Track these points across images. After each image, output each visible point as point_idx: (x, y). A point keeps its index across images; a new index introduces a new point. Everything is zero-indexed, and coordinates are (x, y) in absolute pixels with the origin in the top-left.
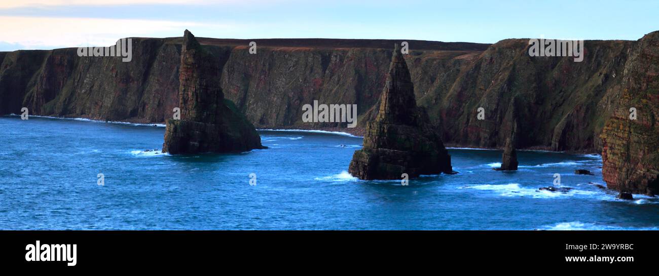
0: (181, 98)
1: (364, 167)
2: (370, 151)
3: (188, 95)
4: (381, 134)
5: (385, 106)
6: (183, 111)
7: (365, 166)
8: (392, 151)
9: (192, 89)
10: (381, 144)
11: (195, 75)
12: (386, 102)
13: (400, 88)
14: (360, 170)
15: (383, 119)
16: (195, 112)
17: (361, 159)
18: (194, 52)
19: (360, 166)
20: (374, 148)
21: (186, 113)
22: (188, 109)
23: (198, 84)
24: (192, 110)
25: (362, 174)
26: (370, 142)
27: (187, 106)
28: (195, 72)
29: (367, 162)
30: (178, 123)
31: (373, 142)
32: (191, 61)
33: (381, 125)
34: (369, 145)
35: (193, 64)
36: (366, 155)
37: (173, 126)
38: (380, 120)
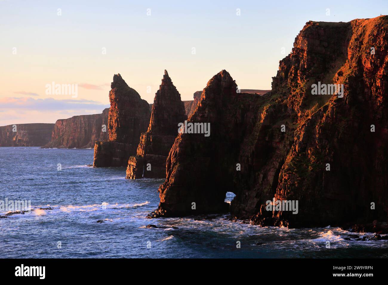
0: (109, 124)
1: (134, 170)
2: (140, 156)
3: (113, 122)
4: (148, 142)
5: (152, 120)
6: (110, 134)
7: (134, 168)
8: (157, 156)
9: (115, 117)
10: (148, 151)
11: (116, 107)
12: (152, 117)
13: (164, 105)
14: (132, 172)
15: (150, 131)
16: (116, 135)
17: (132, 163)
18: (116, 90)
19: (131, 168)
20: (143, 154)
21: (112, 136)
22: (112, 133)
23: (118, 114)
24: (114, 134)
25: (132, 175)
26: (140, 149)
27: (112, 131)
28: (117, 105)
29: (135, 165)
30: (101, 143)
31: (142, 149)
32: (113, 97)
33: (148, 135)
34: (140, 151)
35: (115, 99)
36: (135, 159)
37: (97, 146)
38: (148, 131)
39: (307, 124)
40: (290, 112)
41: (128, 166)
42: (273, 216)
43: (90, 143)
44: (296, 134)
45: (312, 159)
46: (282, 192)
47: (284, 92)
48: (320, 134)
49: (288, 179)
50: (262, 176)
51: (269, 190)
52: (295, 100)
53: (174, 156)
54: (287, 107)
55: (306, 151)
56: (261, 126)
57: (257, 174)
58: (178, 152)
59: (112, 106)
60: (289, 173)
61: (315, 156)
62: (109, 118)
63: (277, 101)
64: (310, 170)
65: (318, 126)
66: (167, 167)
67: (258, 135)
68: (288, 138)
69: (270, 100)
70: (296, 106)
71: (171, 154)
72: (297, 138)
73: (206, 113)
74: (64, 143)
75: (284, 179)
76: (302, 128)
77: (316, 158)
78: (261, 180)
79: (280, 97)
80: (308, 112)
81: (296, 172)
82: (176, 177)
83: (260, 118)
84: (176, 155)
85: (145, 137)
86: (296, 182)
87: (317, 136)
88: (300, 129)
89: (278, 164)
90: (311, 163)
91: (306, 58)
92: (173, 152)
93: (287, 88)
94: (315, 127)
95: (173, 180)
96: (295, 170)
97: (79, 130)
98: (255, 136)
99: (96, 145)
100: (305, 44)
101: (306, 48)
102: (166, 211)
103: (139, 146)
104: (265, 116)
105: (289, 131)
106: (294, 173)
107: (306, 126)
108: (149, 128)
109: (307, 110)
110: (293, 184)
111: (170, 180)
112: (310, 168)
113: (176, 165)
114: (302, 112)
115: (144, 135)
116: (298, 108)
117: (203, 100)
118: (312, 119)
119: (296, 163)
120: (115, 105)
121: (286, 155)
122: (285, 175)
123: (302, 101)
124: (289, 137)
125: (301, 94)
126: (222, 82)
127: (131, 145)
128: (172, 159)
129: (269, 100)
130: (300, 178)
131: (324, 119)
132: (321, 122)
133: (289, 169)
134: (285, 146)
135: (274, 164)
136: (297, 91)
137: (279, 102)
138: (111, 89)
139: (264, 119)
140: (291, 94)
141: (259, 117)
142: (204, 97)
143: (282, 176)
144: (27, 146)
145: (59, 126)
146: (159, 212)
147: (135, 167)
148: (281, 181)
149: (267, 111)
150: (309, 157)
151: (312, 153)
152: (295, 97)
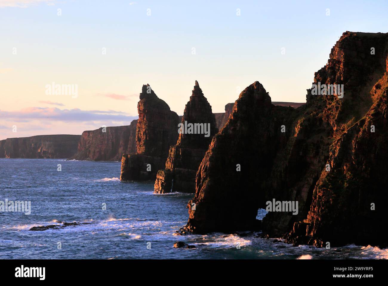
0: (137, 137)
1: (162, 184)
2: (169, 170)
3: (141, 134)
4: (177, 155)
6: (138, 147)
7: (162, 183)
8: (186, 170)
9: (144, 130)
10: (177, 164)
11: (145, 119)
13: (194, 117)
14: (160, 186)
15: (180, 144)
16: (144, 147)
17: (161, 177)
18: (145, 100)
19: (159, 183)
20: (172, 168)
21: (140, 149)
22: (140, 146)
23: (146, 126)
24: (142, 146)
25: (160, 189)
26: (169, 163)
27: (141, 144)
28: (145, 116)
29: (163, 179)
30: (129, 156)
31: (171, 162)
32: (142, 108)
33: (177, 148)
34: (169, 165)
35: (144, 110)
36: (164, 173)
37: (125, 159)
38: (177, 144)
39: (343, 138)
40: (325, 126)
41: (157, 180)
42: (307, 234)
43: (117, 155)
44: (332, 149)
45: (348, 175)
46: (316, 210)
47: (319, 104)
48: (356, 149)
49: (323, 196)
50: (295, 192)
51: (303, 207)
52: (330, 113)
53: (204, 170)
54: (322, 121)
55: (342, 167)
56: (294, 140)
57: (290, 190)
58: (208, 166)
59: (141, 118)
60: (324, 190)
61: (351, 173)
62: (137, 130)
63: (311, 114)
64: (346, 186)
65: (355, 141)
66: (196, 181)
67: (291, 149)
68: (322, 153)
69: (305, 113)
70: (331, 120)
71: (201, 168)
72: (332, 153)
73: (237, 126)
74: (91, 156)
75: (319, 196)
76: (337, 143)
77: (352, 175)
78: (295, 197)
79: (315, 111)
80: (344, 126)
81: (330, 188)
82: (206, 192)
83: (294, 132)
84: (206, 170)
85: (174, 151)
86: (331, 199)
87: (353, 151)
88: (335, 144)
89: (312, 180)
90: (346, 179)
91: (342, 70)
92: (203, 166)
93: (323, 101)
94: (351, 142)
95: (203, 195)
96: (330, 187)
97: (106, 142)
98: (288, 150)
99: (123, 157)
100: (342, 56)
101: (342, 60)
102: (195, 228)
103: (168, 160)
104: (299, 129)
105: (324, 146)
106: (329, 190)
107: (341, 141)
108: (178, 141)
109: (343, 124)
110: (328, 202)
111: (200, 196)
112: (346, 185)
113: (206, 179)
114: (338, 126)
115: (173, 149)
116: (333, 122)
117: (235, 112)
118: (348, 133)
119: (331, 179)
120: (144, 117)
121: (320, 170)
122: (319, 192)
123: (337, 114)
124: (324, 152)
125: (337, 108)
126: (255, 94)
127: (159, 158)
128: (202, 174)
129: (303, 113)
130: (335, 195)
131: (361, 133)
132: (357, 137)
133: (323, 186)
134: (319, 162)
135: (308, 180)
136: (333, 104)
137: (314, 115)
138: (140, 100)
139: (298, 133)
140: (326, 107)
141: (292, 131)
142: (236, 109)
143: (316, 192)
144: (53, 158)
145: (86, 138)
146: (188, 229)
147: (163, 181)
148: (315, 198)
149: (301, 125)
150: (345, 173)
151: (348, 169)
152: (331, 110)
